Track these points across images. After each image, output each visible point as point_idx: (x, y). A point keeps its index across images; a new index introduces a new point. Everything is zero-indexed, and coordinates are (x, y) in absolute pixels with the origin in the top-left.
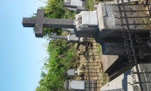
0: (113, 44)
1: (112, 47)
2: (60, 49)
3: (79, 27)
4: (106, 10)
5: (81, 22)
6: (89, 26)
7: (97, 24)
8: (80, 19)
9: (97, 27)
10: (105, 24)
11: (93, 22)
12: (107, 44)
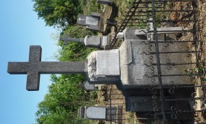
0: (140, 99)
1: (139, 104)
3: (93, 76)
4: (132, 53)
5: (95, 70)
6: (107, 76)
7: (119, 74)
8: (94, 64)
11: (113, 71)
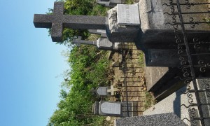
0: (160, 51)
1: (159, 55)
2: (87, 60)
3: (114, 27)
5: (116, 21)
6: (128, 26)
7: (139, 23)
9: (138, 26)
10: (150, 23)
11: (134, 20)
12: (153, 51)
